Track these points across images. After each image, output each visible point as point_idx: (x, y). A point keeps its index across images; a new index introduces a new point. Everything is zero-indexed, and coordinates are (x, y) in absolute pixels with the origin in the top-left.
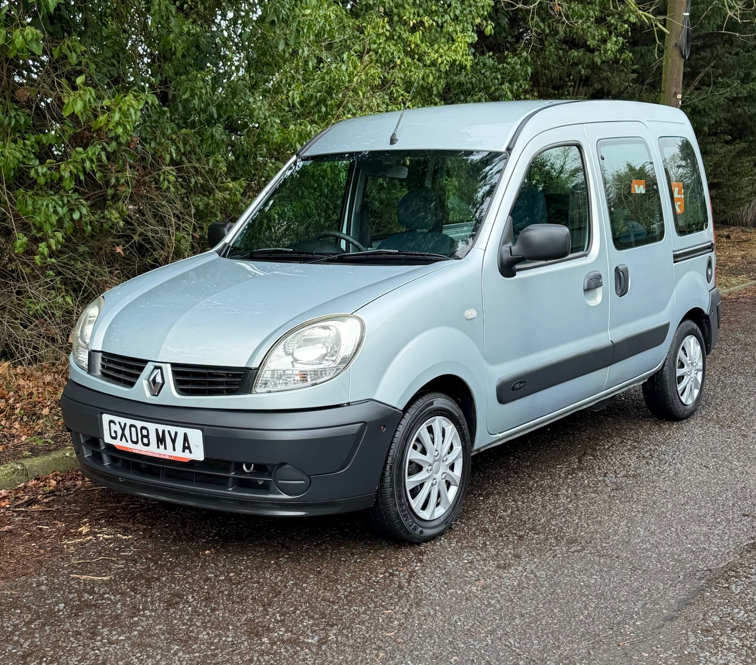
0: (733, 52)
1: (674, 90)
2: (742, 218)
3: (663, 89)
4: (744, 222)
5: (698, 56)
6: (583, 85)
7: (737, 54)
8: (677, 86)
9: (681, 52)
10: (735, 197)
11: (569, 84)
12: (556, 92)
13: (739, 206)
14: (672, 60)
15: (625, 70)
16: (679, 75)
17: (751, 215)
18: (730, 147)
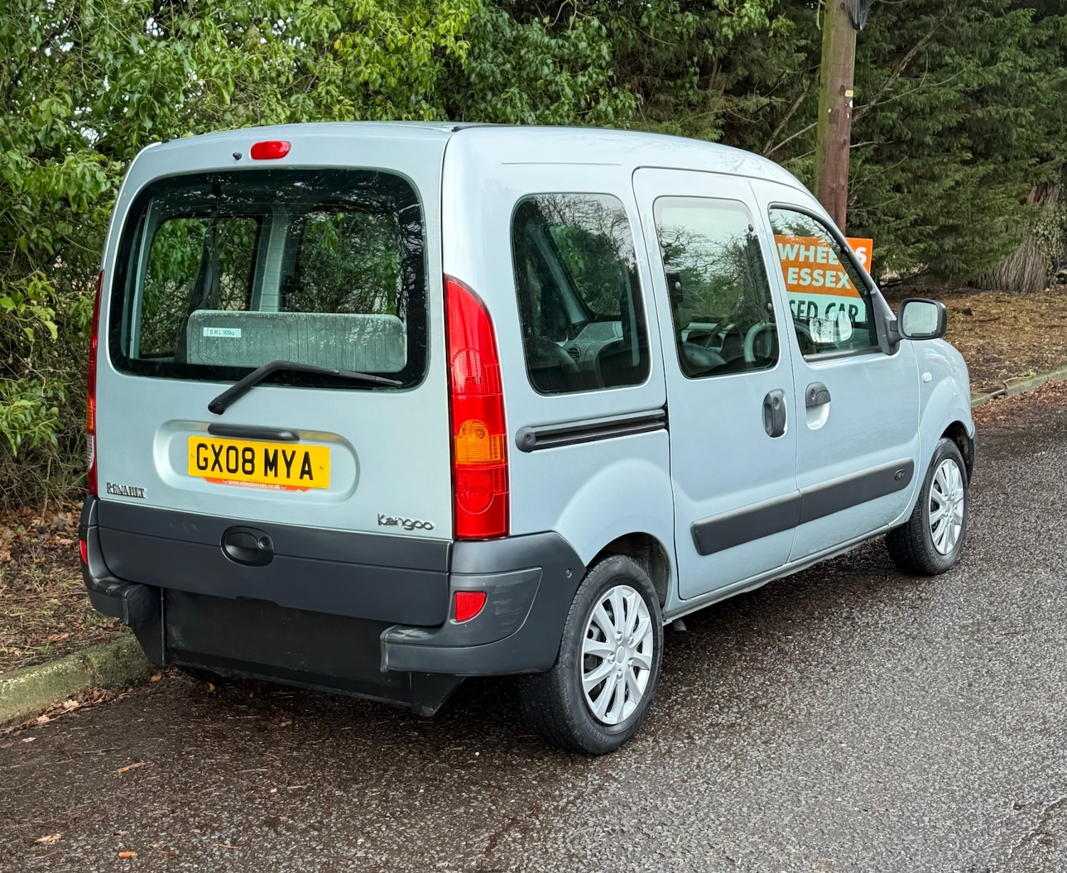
0: (972, 17)
1: (840, 83)
2: (1000, 277)
3: (822, 81)
4: (1004, 283)
5: (916, 23)
6: (722, 71)
7: (980, 19)
8: (844, 76)
9: (852, 19)
10: (984, 247)
11: (692, 70)
12: (672, 84)
13: (989, 262)
14: (837, 31)
15: (787, 47)
16: (847, 58)
17: (1014, 272)
18: (969, 170)
